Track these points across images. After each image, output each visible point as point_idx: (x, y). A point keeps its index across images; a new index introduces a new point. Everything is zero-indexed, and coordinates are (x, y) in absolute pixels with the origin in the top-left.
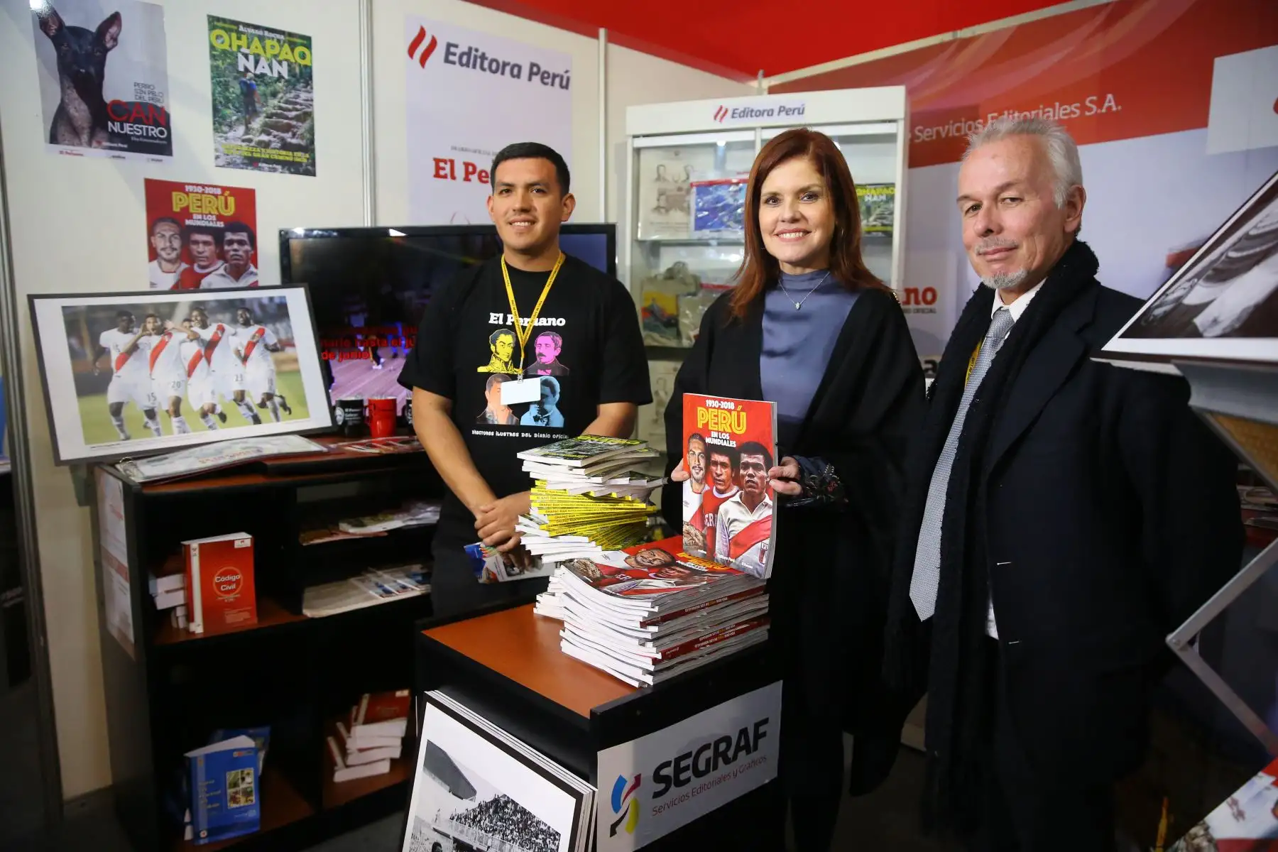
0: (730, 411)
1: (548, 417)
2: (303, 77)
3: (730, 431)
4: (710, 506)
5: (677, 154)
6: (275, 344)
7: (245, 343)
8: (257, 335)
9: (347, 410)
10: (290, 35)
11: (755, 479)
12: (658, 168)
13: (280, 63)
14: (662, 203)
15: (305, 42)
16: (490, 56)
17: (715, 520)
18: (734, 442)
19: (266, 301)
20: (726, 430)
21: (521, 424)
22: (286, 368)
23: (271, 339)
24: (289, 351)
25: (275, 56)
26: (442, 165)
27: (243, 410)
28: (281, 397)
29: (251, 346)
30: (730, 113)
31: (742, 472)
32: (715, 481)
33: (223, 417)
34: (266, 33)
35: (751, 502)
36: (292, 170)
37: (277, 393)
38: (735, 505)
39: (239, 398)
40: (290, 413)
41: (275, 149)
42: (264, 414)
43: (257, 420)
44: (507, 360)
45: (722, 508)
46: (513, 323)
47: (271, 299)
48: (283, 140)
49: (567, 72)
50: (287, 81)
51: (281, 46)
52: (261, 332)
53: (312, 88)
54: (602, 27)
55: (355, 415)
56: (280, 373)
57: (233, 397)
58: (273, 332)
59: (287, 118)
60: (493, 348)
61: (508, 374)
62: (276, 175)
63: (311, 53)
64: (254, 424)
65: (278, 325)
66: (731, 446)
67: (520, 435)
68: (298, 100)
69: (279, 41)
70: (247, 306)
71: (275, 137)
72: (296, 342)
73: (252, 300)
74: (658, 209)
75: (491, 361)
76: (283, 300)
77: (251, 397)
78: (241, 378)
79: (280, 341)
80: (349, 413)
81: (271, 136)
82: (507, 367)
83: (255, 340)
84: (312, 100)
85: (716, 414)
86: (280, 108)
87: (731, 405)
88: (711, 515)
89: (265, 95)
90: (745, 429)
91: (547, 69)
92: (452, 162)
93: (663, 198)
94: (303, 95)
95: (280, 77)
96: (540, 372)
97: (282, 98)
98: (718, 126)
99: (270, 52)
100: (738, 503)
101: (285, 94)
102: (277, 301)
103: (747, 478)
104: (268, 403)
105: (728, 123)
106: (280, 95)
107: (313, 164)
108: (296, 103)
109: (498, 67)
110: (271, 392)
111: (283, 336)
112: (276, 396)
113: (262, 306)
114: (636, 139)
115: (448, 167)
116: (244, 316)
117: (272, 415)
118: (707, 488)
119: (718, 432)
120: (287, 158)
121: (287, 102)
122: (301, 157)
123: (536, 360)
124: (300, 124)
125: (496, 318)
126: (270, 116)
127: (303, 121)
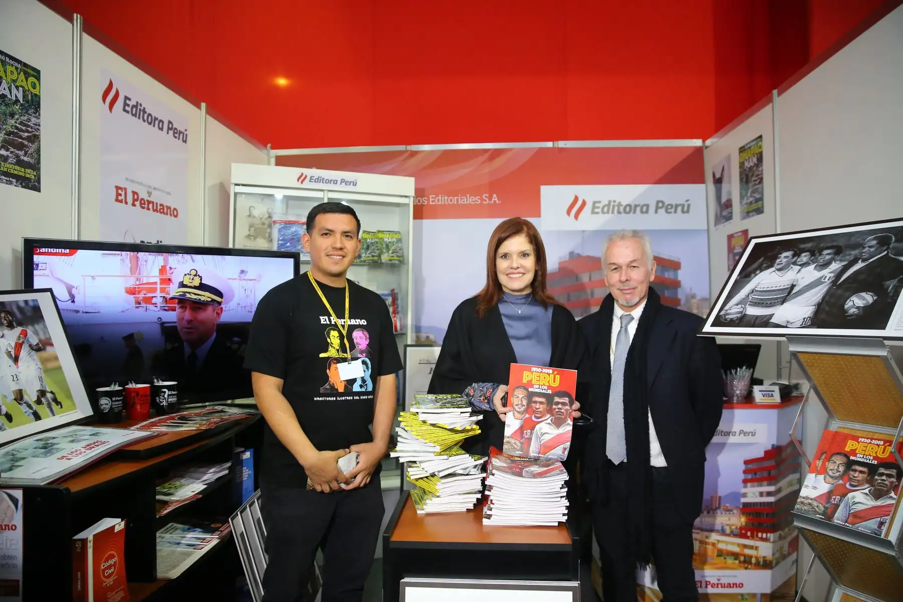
0: (549, 374)
1: (366, 385)
2: (33, 104)
3: (548, 385)
4: (528, 426)
5: (262, 200)
6: (37, 344)
7: (13, 345)
8: (21, 336)
9: (114, 399)
10: (25, 65)
11: (563, 411)
12: (250, 207)
13: (17, 87)
14: (252, 233)
15: (36, 74)
16: (148, 111)
17: (531, 433)
18: (551, 391)
19: (22, 304)
20: (546, 384)
21: (353, 391)
22: (51, 365)
23: (34, 340)
24: (49, 348)
25: (14, 81)
26: (120, 191)
27: (24, 408)
28: (52, 392)
29: (18, 347)
30: (308, 178)
31: (554, 406)
32: (534, 412)
33: (9, 417)
34: (7, 59)
35: (558, 423)
36: (24, 184)
37: (48, 390)
38: (548, 426)
39: (19, 397)
40: (61, 407)
41: (11, 163)
42: (42, 410)
43: (37, 417)
44: (338, 348)
45: (538, 427)
46: (335, 322)
47: (26, 302)
48: (17, 156)
49: (186, 130)
50: (22, 105)
51: (19, 74)
52: (24, 333)
53: (39, 115)
54: (203, 102)
55: (120, 402)
56: (46, 371)
57: (13, 397)
58: (34, 333)
59: (21, 137)
60: (329, 340)
61: (339, 358)
62: (12, 188)
63: (40, 84)
64: (36, 421)
65: (37, 326)
66: (548, 392)
67: (353, 398)
68: (29, 124)
69: (17, 68)
70: (8, 308)
71: (12, 152)
72: (54, 341)
73: (11, 303)
74: (249, 236)
75: (329, 349)
76: (36, 303)
77: (27, 395)
78: (15, 378)
79: (40, 341)
80: (115, 401)
81: (9, 152)
82: (338, 352)
83: (21, 341)
84: (39, 125)
85: (539, 375)
86: (17, 128)
87: (550, 371)
88: (529, 431)
89: (5, 114)
90: (558, 383)
91: (177, 127)
92: (125, 189)
93: (252, 229)
94: (33, 120)
95: (17, 101)
96: (359, 356)
97: (18, 119)
98: (299, 185)
99: (10, 77)
100: (549, 423)
101: (20, 116)
102: (31, 304)
103: (557, 410)
104: (43, 400)
105: (307, 184)
106: (16, 117)
107: (39, 181)
108: (29, 126)
109: (152, 120)
110: (44, 389)
111: (42, 337)
112: (48, 392)
113: (20, 308)
114: (236, 186)
115: (123, 193)
116: (7, 319)
117: (48, 410)
118: (527, 416)
119: (539, 385)
120: (21, 174)
121: (21, 123)
122: (30, 174)
123: (355, 347)
124: (30, 144)
125: (323, 320)
126: (9, 134)
127: (33, 143)
